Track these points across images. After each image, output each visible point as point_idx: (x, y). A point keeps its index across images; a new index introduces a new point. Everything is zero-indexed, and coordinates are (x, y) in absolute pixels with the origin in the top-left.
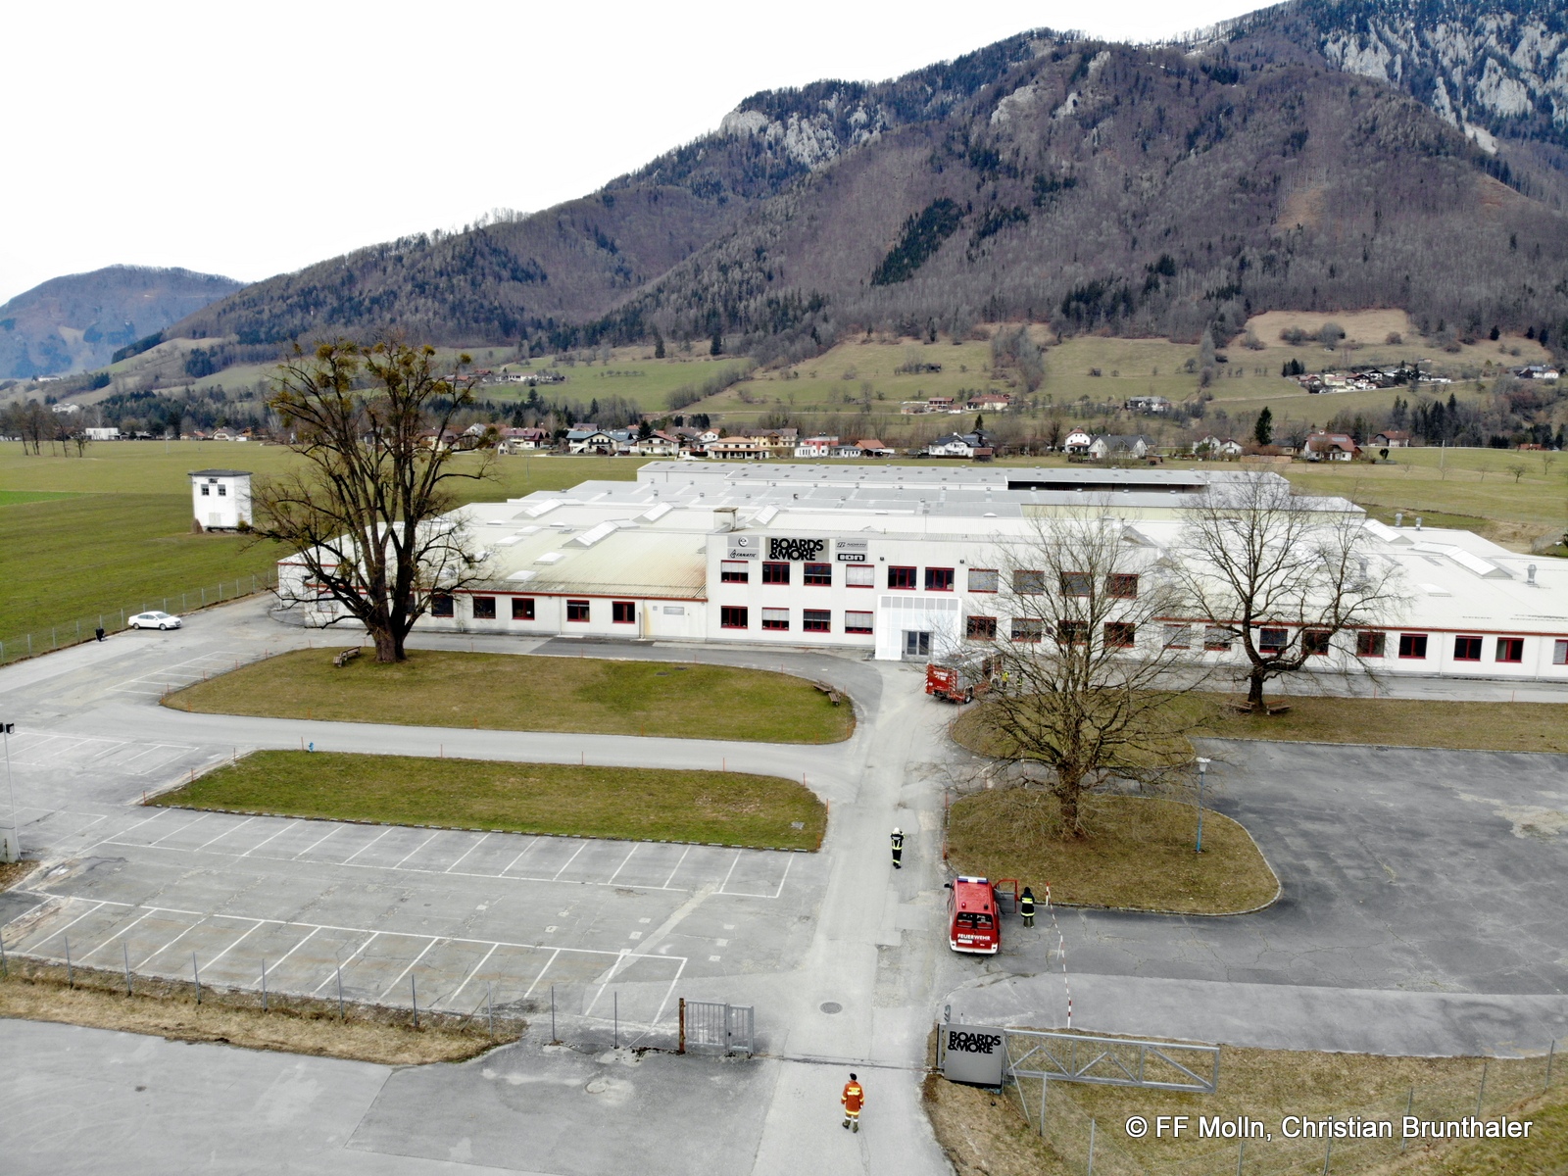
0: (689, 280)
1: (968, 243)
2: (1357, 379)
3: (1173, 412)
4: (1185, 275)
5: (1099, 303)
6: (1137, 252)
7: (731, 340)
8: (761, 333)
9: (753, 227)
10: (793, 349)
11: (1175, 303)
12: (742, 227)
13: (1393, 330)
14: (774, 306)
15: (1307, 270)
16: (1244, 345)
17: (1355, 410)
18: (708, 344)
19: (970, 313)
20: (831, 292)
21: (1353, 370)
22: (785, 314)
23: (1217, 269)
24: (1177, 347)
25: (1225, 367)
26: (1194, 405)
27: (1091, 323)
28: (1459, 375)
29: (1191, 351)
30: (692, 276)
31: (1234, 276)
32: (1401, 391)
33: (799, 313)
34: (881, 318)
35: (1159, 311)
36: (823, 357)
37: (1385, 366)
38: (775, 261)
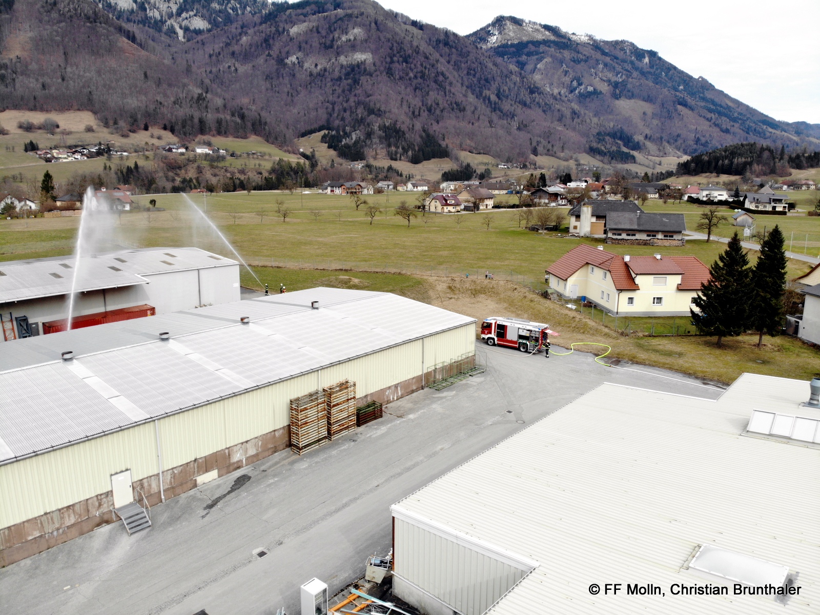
2: (74, 153)
13: (88, 123)
17: (80, 172)
21: (70, 147)
28: (133, 150)
32: (100, 161)
37: (88, 145)
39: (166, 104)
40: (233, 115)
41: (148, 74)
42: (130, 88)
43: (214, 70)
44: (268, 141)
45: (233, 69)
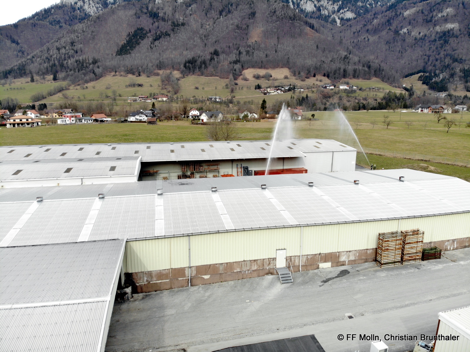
0: (45, 53)
1: (150, 43)
2: (277, 90)
3: (224, 101)
4: (223, 56)
5: (196, 64)
6: (207, 48)
7: (61, 75)
8: (72, 72)
9: (70, 34)
10: (85, 78)
11: (220, 65)
12: (66, 35)
13: (285, 74)
14: (78, 62)
15: (259, 55)
16: (242, 79)
17: (279, 100)
18: (52, 77)
19: (152, 66)
20: (100, 58)
21: (276, 87)
22: (83, 65)
23: (232, 54)
24: (222, 80)
25: (237, 87)
26: (230, 99)
27: (194, 71)
28: (306, 88)
29: (227, 81)
30: (46, 52)
31: (238, 57)
32: (289, 94)
33: (88, 65)
34: (120, 67)
35: (216, 67)
36: (98, 81)
37: (284, 86)
38: (78, 46)
39: (326, 62)
40: (363, 66)
41: (319, 46)
42: (309, 54)
43: (355, 41)
44: (383, 81)
45: (367, 39)
